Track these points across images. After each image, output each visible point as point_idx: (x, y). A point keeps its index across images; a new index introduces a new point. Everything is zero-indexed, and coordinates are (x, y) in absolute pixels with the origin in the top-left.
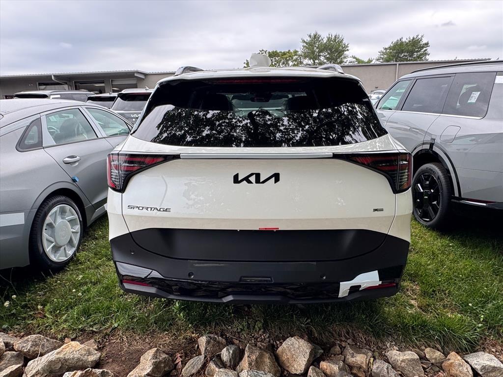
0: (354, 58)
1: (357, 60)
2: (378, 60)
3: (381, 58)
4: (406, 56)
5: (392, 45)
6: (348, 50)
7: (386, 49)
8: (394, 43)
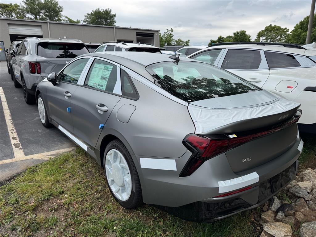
0: (67, 18)
1: (69, 19)
2: (84, 21)
3: (87, 20)
4: (102, 21)
5: (93, 13)
6: (62, 11)
7: (88, 14)
8: (94, 11)
